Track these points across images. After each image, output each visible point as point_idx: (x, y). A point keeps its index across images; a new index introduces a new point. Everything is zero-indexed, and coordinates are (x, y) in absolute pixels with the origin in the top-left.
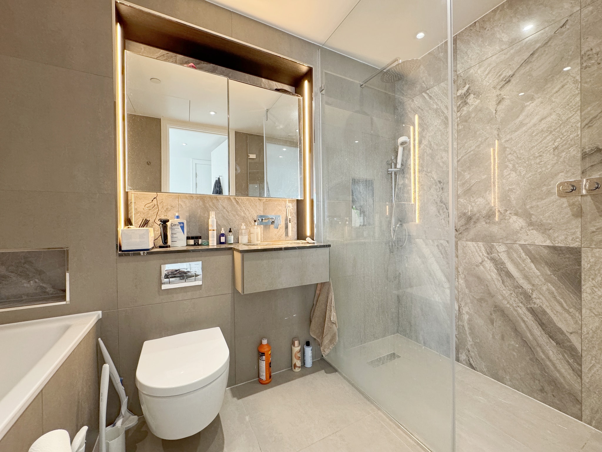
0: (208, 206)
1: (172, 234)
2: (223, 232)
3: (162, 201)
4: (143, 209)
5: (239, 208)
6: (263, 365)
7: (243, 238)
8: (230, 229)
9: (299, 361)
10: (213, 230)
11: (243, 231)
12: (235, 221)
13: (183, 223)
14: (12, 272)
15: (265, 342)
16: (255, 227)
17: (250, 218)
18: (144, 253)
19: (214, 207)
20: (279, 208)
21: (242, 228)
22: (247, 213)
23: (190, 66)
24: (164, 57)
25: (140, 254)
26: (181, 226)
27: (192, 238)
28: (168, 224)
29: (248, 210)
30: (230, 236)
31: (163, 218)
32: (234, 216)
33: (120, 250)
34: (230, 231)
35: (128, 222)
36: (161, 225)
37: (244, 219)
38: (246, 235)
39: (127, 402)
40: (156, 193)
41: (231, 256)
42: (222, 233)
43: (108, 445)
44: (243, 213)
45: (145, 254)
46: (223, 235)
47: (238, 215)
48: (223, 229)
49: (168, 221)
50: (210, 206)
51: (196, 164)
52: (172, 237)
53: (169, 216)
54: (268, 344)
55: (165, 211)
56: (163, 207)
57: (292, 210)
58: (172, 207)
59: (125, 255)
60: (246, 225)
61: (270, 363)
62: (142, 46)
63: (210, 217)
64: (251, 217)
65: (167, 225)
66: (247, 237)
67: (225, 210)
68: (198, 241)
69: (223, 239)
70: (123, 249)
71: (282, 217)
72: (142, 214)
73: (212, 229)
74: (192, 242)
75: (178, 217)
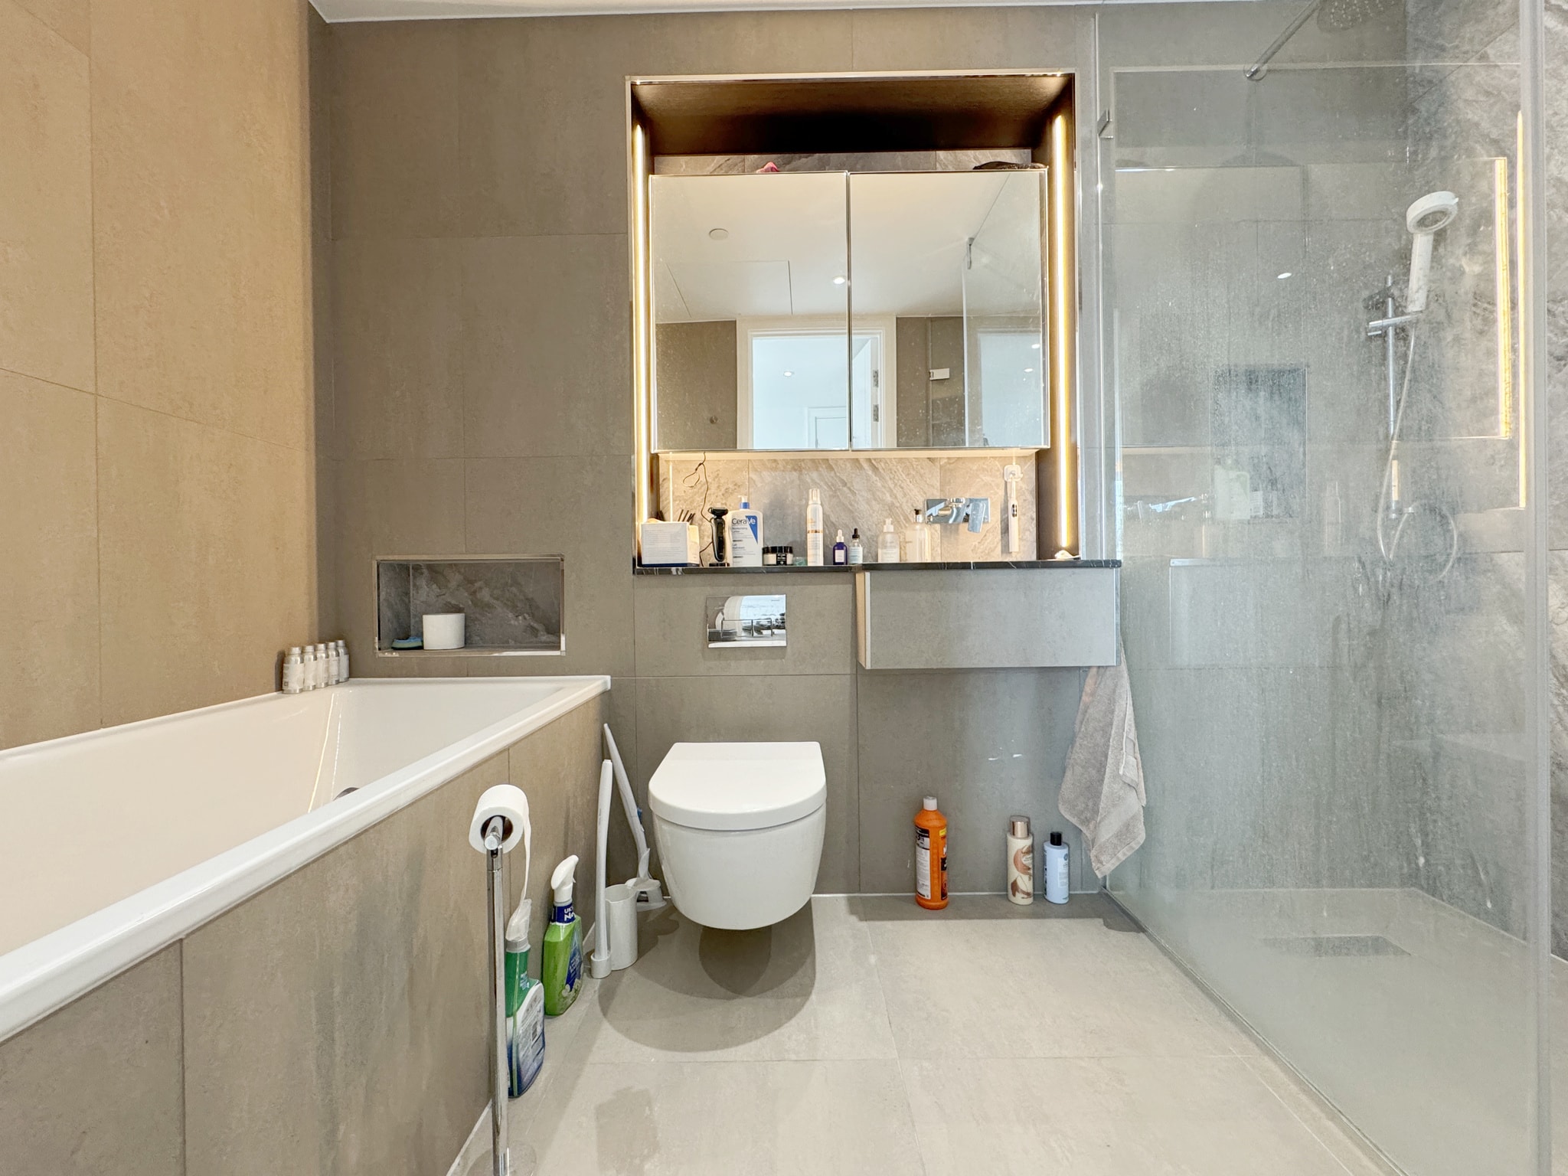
0: (809, 481)
1: (734, 541)
2: (840, 538)
3: (718, 475)
4: (685, 492)
5: (879, 484)
6: (925, 858)
7: (886, 553)
8: (856, 530)
9: (1026, 878)
10: (816, 532)
11: (889, 537)
12: (871, 515)
13: (755, 518)
14: (497, 599)
15: (931, 804)
16: (918, 527)
17: (905, 508)
18: (677, 570)
19: (822, 483)
20: (984, 478)
21: (885, 530)
22: (899, 495)
23: (767, 171)
24: (722, 169)
25: (670, 572)
26: (751, 525)
27: (774, 550)
28: (727, 518)
29: (902, 488)
30: (854, 546)
31: (719, 506)
32: (868, 502)
33: (640, 564)
34: (855, 536)
35: (659, 515)
36: (713, 521)
37: (891, 510)
38: (895, 547)
39: (648, 856)
40: (702, 454)
41: (849, 587)
42: (838, 541)
43: (608, 907)
44: (888, 495)
45: (679, 573)
46: (840, 546)
47: (875, 500)
48: (840, 532)
49: (725, 512)
50: (813, 480)
51: (816, 418)
52: (734, 548)
53: (730, 505)
54: (940, 811)
55: (723, 495)
56: (718, 487)
57: (1021, 484)
58: (735, 485)
59: (648, 573)
60: (896, 523)
61: (944, 861)
62: (683, 160)
63: (810, 502)
64: (909, 505)
65: (723, 520)
66: (897, 550)
67: (845, 489)
68: (785, 557)
69: (840, 556)
70: (643, 562)
71: (992, 503)
72: (682, 502)
73: (814, 529)
74: (772, 559)
75: (746, 506)
